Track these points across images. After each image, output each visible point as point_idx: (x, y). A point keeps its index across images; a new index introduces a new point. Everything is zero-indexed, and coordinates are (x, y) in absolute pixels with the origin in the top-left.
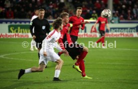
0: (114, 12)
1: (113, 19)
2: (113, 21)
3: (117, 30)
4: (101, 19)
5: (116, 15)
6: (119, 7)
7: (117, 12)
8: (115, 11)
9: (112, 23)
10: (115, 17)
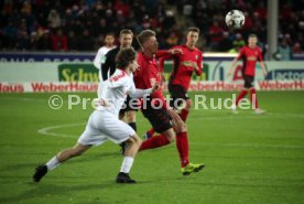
0: (281, 36)
1: (278, 52)
2: (278, 56)
3: (290, 74)
4: (247, 51)
5: (284, 43)
6: (291, 26)
7: (288, 36)
8: (284, 33)
9: (278, 60)
10: (284, 47)
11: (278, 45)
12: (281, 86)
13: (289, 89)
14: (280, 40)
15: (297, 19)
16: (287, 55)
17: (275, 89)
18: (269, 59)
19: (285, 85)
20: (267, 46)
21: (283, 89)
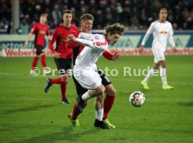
11: (20, 23)
12: (23, 54)
13: (29, 56)
14: (21, 19)
15: (34, 3)
16: (26, 31)
17: (18, 56)
18: (13, 33)
19: (25, 53)
20: (12, 24)
21: (24, 56)
